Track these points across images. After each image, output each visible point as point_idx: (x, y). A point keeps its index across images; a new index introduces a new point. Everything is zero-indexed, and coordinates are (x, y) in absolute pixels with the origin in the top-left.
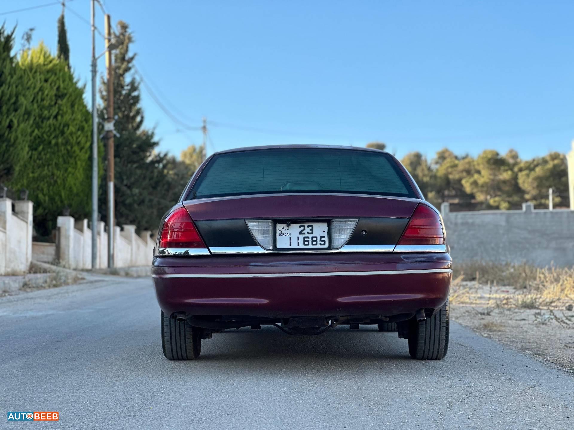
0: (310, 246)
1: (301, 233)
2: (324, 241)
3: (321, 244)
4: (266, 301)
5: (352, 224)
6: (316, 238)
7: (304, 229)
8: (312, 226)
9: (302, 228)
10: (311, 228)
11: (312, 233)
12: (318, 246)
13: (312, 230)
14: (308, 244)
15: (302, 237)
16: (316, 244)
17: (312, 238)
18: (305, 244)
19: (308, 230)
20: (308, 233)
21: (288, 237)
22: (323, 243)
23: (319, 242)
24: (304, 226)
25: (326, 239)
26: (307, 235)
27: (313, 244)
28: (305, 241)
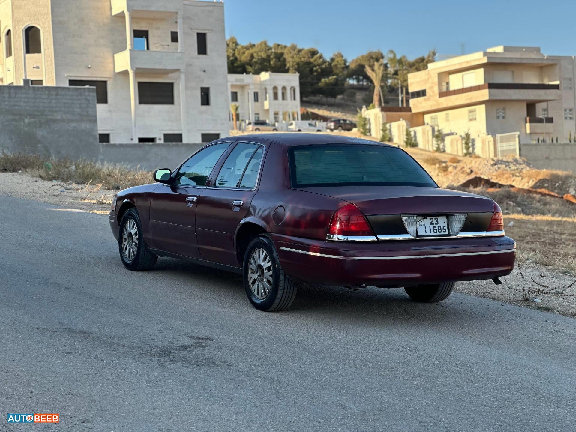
0: (438, 233)
1: (431, 224)
2: (445, 229)
3: (444, 232)
4: (418, 275)
5: (463, 217)
6: (440, 227)
7: (433, 221)
8: (437, 219)
9: (432, 220)
10: (436, 220)
11: (438, 224)
12: (442, 233)
13: (437, 221)
14: (436, 232)
15: (432, 226)
16: (441, 232)
17: (439, 227)
18: (434, 232)
19: (435, 221)
20: (436, 224)
21: (424, 227)
22: (445, 231)
23: (442, 230)
24: (433, 219)
25: (446, 228)
26: (435, 225)
27: (439, 232)
28: (434, 230)
